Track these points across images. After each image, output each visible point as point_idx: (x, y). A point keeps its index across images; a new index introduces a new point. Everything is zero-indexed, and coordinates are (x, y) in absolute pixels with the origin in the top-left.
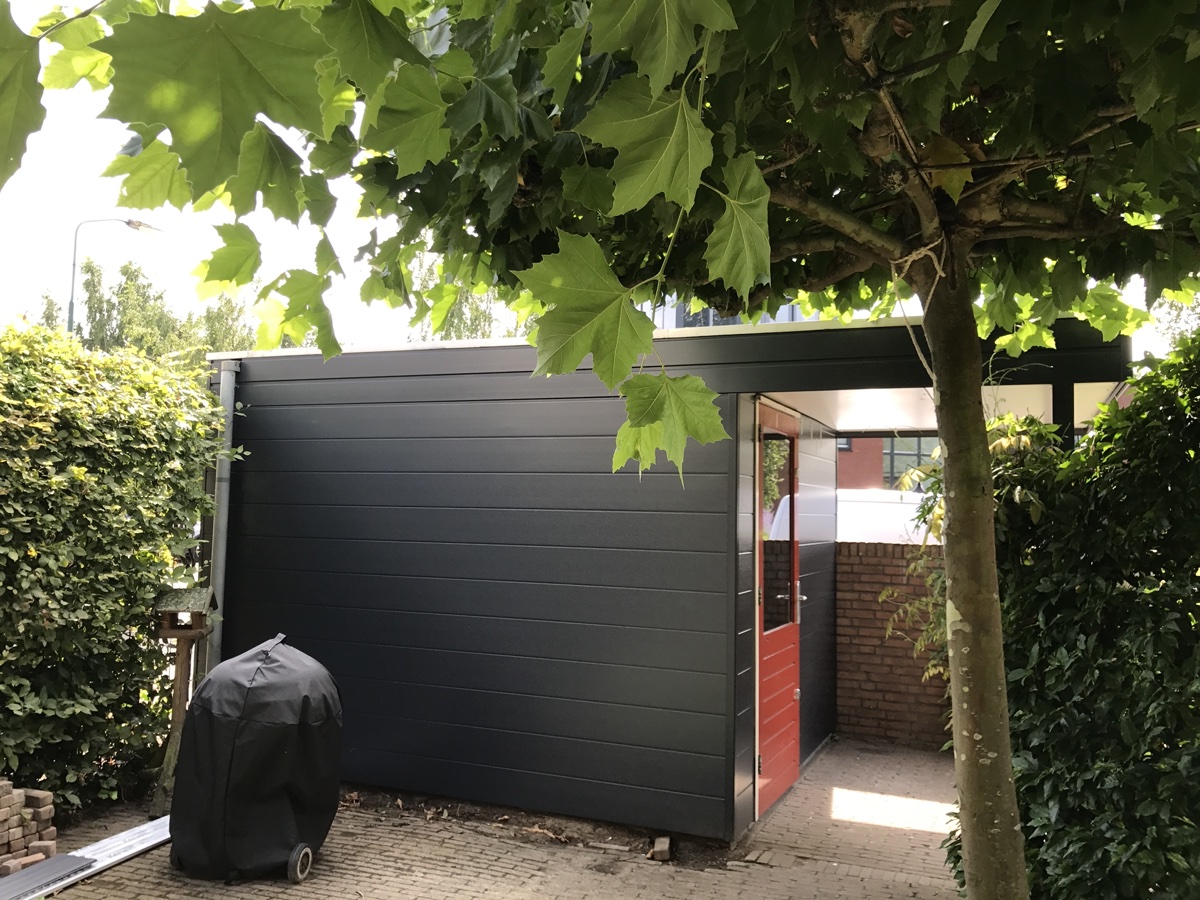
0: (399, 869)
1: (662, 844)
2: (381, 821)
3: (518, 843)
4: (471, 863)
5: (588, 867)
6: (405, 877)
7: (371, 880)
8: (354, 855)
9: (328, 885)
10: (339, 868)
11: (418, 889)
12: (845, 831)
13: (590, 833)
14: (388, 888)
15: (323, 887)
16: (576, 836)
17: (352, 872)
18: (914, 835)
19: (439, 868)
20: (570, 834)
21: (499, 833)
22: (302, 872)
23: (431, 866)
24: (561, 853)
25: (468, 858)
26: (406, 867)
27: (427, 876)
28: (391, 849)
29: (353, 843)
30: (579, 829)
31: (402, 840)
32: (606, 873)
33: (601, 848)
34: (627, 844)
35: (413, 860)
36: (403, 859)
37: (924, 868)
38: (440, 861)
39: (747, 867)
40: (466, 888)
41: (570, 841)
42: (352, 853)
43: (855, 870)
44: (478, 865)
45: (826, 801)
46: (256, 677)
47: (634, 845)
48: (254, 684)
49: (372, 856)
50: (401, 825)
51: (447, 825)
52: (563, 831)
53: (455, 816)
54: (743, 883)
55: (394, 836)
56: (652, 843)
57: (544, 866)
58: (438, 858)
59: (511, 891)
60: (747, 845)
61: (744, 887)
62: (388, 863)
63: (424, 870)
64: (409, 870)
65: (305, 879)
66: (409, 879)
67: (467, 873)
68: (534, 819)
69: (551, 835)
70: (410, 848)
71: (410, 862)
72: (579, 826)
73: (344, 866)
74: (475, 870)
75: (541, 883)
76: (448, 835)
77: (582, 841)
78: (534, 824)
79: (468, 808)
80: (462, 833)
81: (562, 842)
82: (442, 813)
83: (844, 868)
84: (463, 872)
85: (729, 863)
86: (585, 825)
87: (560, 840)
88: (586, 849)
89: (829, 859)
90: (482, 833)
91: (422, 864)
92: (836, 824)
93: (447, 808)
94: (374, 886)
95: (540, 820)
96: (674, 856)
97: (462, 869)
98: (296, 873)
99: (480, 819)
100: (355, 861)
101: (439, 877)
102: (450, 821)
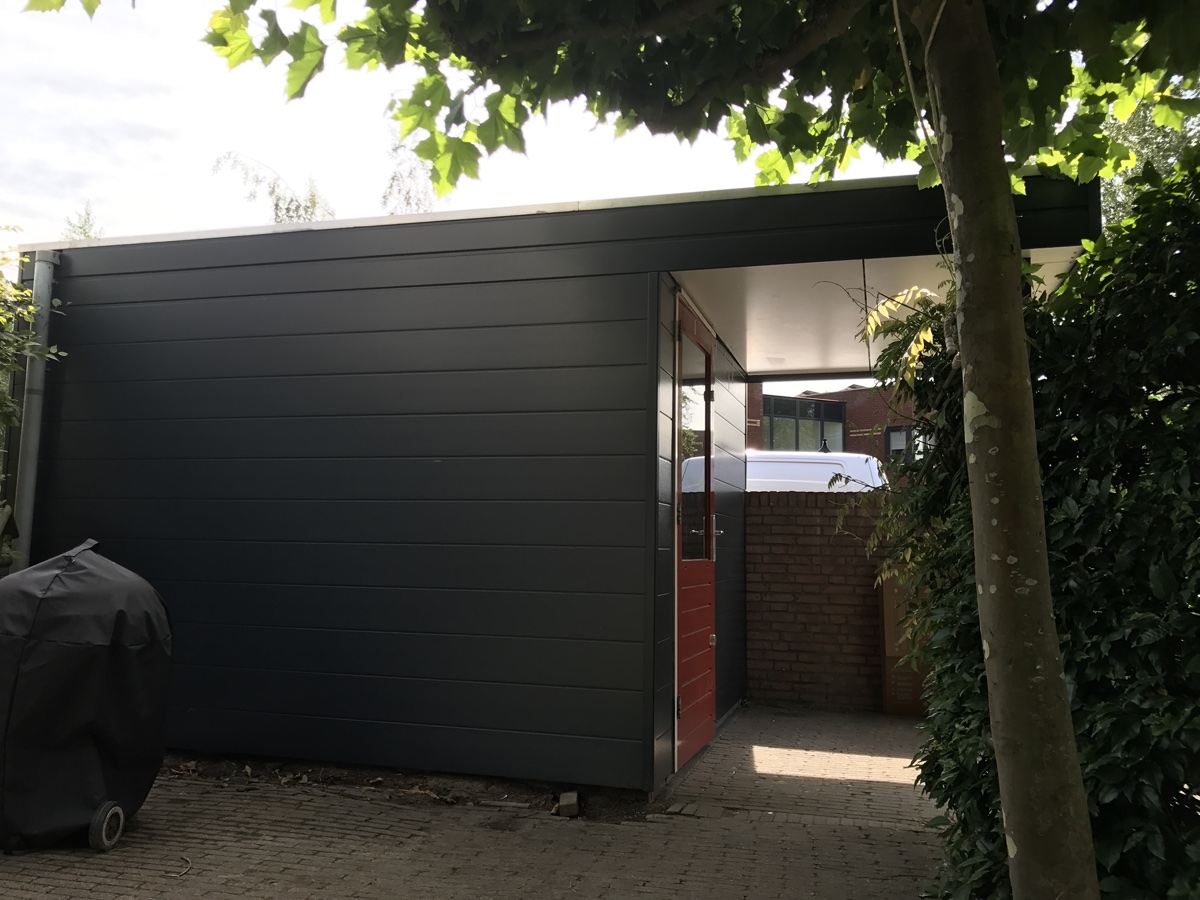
0: (242, 833)
1: (569, 799)
2: (222, 787)
3: (394, 805)
4: (335, 825)
5: (481, 825)
6: (249, 841)
7: (203, 846)
8: (184, 821)
9: (143, 852)
10: (162, 835)
11: (264, 853)
12: (774, 783)
13: (481, 792)
14: (225, 853)
15: (137, 855)
16: (464, 795)
17: (179, 839)
18: (851, 784)
19: (293, 830)
20: (458, 794)
21: (370, 796)
22: (109, 837)
23: (283, 829)
24: (447, 812)
25: (331, 820)
26: (251, 831)
27: (278, 839)
28: (232, 813)
29: (184, 809)
30: (468, 788)
31: (248, 804)
32: (503, 830)
33: (495, 806)
34: (526, 801)
35: (260, 824)
36: (248, 823)
37: (870, 813)
38: (295, 823)
39: (671, 818)
40: (327, 849)
41: (458, 800)
42: (181, 819)
43: (793, 817)
44: (342, 826)
45: (748, 758)
46: (53, 586)
47: (535, 802)
48: (49, 594)
49: (208, 821)
50: (248, 790)
51: (306, 789)
52: (449, 791)
53: (316, 781)
54: (669, 833)
55: (239, 801)
56: (556, 799)
57: (427, 825)
58: (293, 821)
59: (386, 851)
60: (667, 798)
61: (671, 837)
62: (227, 828)
63: (274, 834)
64: (253, 834)
65: (113, 847)
66: (253, 843)
67: (330, 834)
68: (413, 780)
69: (435, 796)
70: (257, 811)
71: (256, 826)
72: (468, 784)
73: (168, 833)
74: (340, 831)
75: (423, 843)
76: (306, 798)
77: (472, 801)
78: (413, 786)
79: (333, 772)
80: (324, 796)
81: (447, 803)
82: (300, 778)
83: (781, 817)
84: (325, 834)
85: (648, 816)
86: (475, 783)
87: (445, 800)
88: (477, 808)
89: (763, 809)
90: (350, 796)
91: (272, 828)
92: (764, 777)
93: (306, 773)
94: (206, 852)
95: (421, 781)
96: (582, 811)
97: (322, 831)
98: (102, 839)
99: (347, 783)
100: (184, 827)
101: (293, 840)
102: (310, 785)
